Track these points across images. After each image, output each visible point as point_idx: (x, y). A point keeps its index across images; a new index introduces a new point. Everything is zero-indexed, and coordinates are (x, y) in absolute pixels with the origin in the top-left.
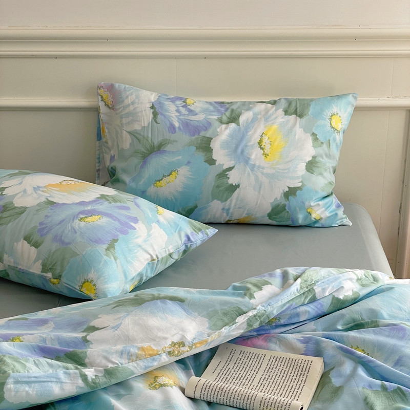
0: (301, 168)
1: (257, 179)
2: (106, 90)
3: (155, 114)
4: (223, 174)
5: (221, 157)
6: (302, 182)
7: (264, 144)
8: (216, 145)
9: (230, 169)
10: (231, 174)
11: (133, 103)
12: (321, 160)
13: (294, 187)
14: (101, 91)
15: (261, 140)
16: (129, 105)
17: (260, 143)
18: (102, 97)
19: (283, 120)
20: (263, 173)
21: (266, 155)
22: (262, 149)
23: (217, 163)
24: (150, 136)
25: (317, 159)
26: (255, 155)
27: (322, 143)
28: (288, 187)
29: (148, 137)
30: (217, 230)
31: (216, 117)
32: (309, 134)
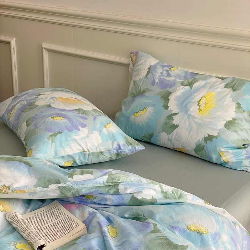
0: (221, 124)
1: (190, 124)
2: (135, 55)
3: (148, 72)
4: (171, 117)
5: (173, 105)
6: (218, 133)
7: (201, 103)
8: (172, 98)
9: (176, 114)
10: (175, 118)
11: (141, 64)
12: (241, 122)
13: (212, 136)
14: (132, 55)
15: (200, 100)
16: (139, 65)
17: (199, 102)
18: (132, 59)
19: (222, 90)
20: (194, 121)
21: (200, 110)
22: (199, 105)
23: (169, 109)
24: (141, 85)
25: (236, 121)
26: (193, 109)
27: (244, 111)
28: (208, 134)
29: (140, 85)
30: (145, 148)
31: (181, 81)
32: (235, 103)
